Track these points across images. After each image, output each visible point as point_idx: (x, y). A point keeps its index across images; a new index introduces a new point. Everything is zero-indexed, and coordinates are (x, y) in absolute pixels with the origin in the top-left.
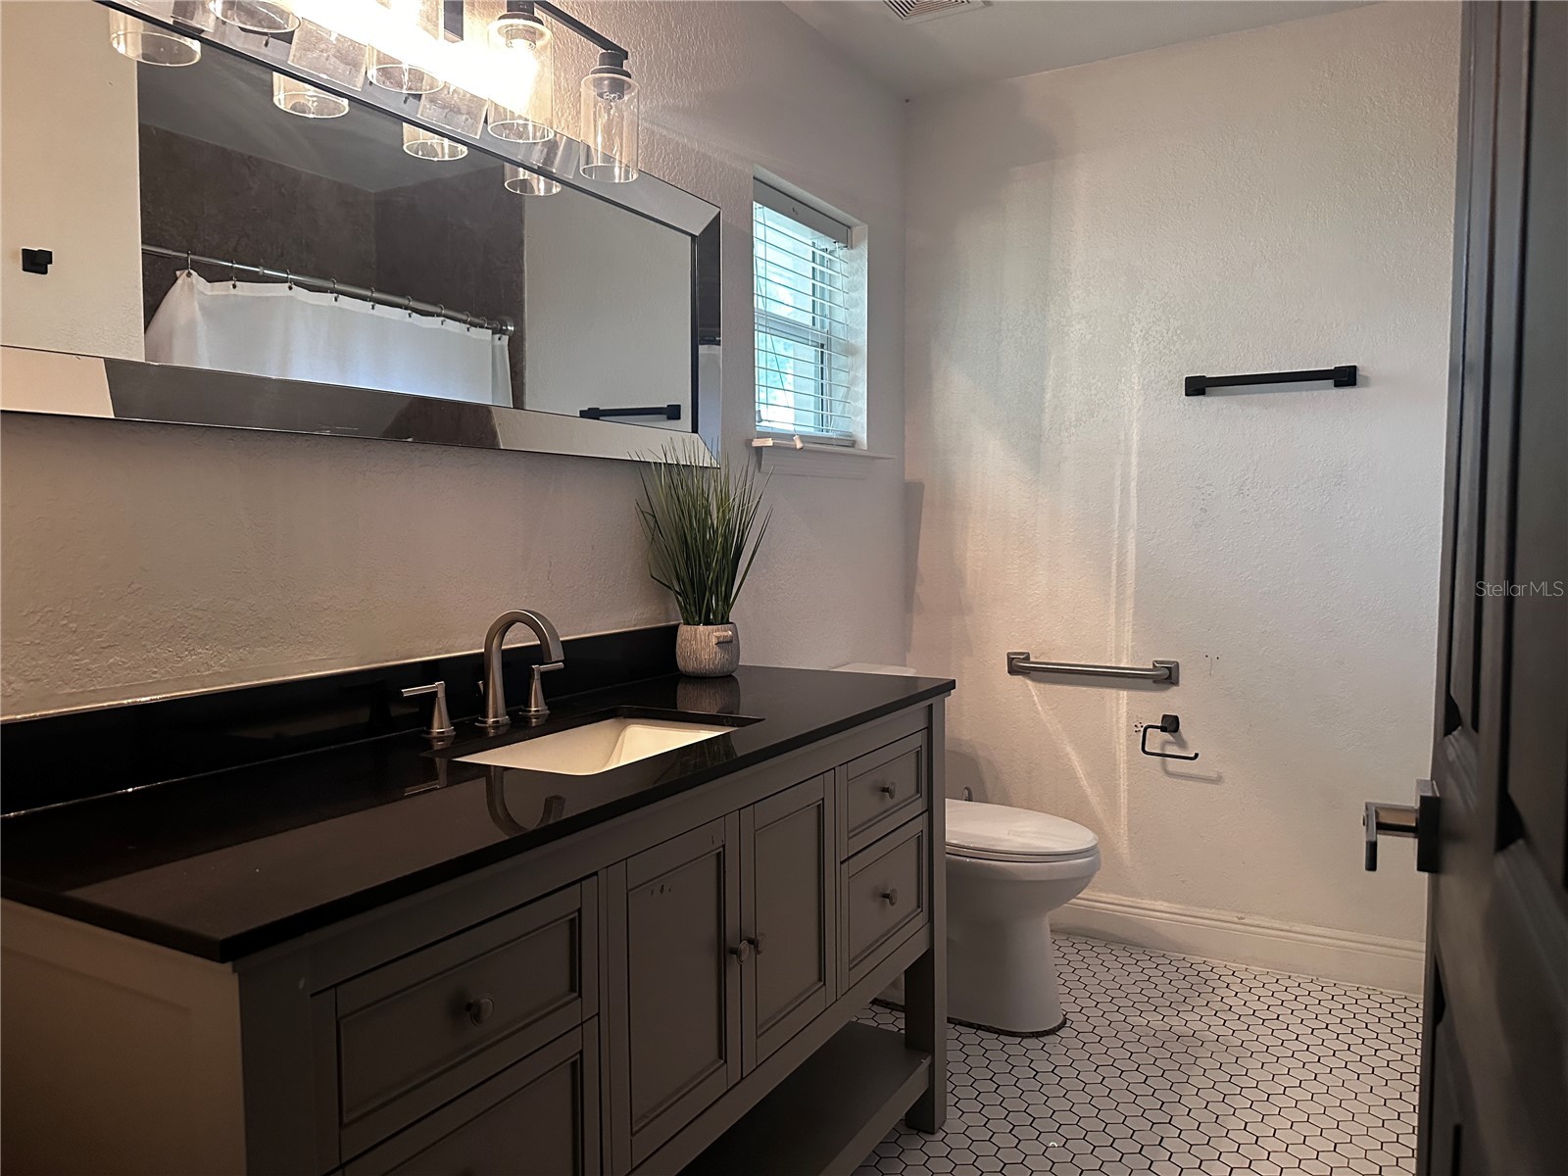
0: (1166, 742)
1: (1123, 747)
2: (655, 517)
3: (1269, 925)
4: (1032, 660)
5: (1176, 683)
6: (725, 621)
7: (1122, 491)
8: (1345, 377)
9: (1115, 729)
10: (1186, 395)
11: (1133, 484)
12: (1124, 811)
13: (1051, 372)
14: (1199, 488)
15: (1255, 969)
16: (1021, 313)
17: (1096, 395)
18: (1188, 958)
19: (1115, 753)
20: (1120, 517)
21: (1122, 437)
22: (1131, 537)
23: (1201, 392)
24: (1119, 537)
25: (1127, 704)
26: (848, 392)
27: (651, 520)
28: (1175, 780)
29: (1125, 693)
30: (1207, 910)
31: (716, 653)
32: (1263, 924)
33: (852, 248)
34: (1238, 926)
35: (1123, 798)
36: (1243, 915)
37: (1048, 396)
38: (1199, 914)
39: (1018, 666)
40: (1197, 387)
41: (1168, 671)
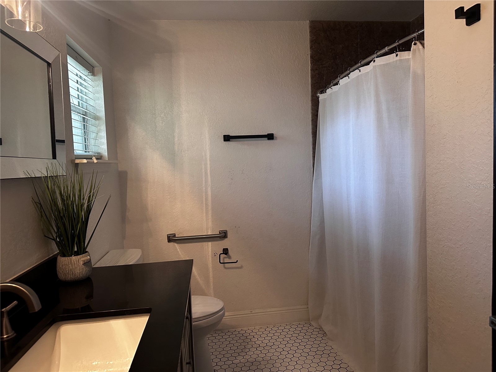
0: (225, 258)
1: (210, 262)
2: (41, 204)
3: (260, 312)
4: (177, 236)
5: (227, 237)
6: (85, 252)
7: (205, 173)
8: (270, 137)
9: (207, 256)
10: (224, 141)
11: (209, 171)
12: (212, 284)
13: (176, 130)
14: (230, 172)
15: (257, 327)
16: (163, 108)
17: (193, 140)
18: (236, 329)
19: (208, 265)
20: (205, 182)
21: (204, 155)
22: (209, 189)
23: (229, 140)
24: (205, 189)
25: (211, 247)
26: (97, 136)
27: (39, 206)
28: (228, 270)
29: (210, 243)
30: (241, 312)
31: (83, 269)
32: (258, 312)
33: (95, 76)
34: (251, 315)
35: (211, 280)
36: (252, 311)
37: (176, 139)
38: (239, 314)
39: (171, 239)
40: (227, 138)
41: (224, 234)
